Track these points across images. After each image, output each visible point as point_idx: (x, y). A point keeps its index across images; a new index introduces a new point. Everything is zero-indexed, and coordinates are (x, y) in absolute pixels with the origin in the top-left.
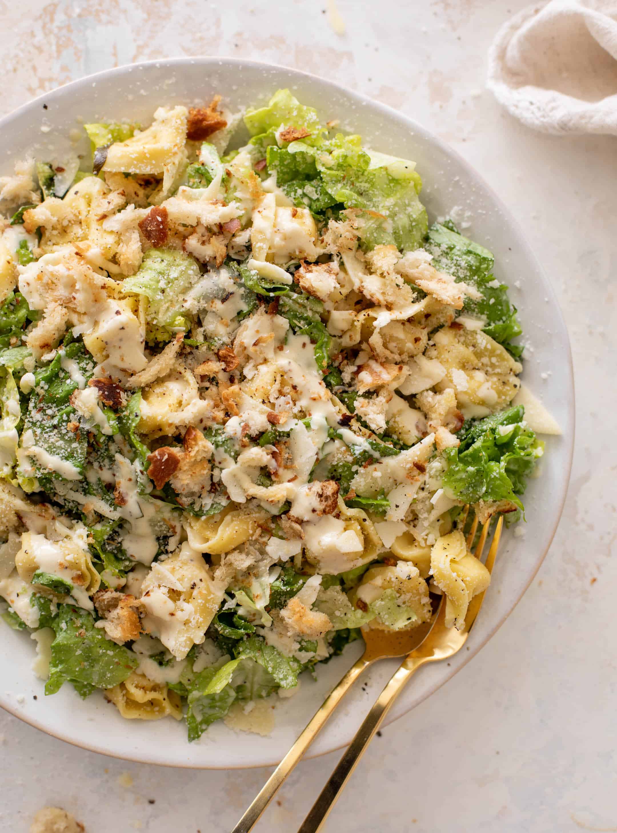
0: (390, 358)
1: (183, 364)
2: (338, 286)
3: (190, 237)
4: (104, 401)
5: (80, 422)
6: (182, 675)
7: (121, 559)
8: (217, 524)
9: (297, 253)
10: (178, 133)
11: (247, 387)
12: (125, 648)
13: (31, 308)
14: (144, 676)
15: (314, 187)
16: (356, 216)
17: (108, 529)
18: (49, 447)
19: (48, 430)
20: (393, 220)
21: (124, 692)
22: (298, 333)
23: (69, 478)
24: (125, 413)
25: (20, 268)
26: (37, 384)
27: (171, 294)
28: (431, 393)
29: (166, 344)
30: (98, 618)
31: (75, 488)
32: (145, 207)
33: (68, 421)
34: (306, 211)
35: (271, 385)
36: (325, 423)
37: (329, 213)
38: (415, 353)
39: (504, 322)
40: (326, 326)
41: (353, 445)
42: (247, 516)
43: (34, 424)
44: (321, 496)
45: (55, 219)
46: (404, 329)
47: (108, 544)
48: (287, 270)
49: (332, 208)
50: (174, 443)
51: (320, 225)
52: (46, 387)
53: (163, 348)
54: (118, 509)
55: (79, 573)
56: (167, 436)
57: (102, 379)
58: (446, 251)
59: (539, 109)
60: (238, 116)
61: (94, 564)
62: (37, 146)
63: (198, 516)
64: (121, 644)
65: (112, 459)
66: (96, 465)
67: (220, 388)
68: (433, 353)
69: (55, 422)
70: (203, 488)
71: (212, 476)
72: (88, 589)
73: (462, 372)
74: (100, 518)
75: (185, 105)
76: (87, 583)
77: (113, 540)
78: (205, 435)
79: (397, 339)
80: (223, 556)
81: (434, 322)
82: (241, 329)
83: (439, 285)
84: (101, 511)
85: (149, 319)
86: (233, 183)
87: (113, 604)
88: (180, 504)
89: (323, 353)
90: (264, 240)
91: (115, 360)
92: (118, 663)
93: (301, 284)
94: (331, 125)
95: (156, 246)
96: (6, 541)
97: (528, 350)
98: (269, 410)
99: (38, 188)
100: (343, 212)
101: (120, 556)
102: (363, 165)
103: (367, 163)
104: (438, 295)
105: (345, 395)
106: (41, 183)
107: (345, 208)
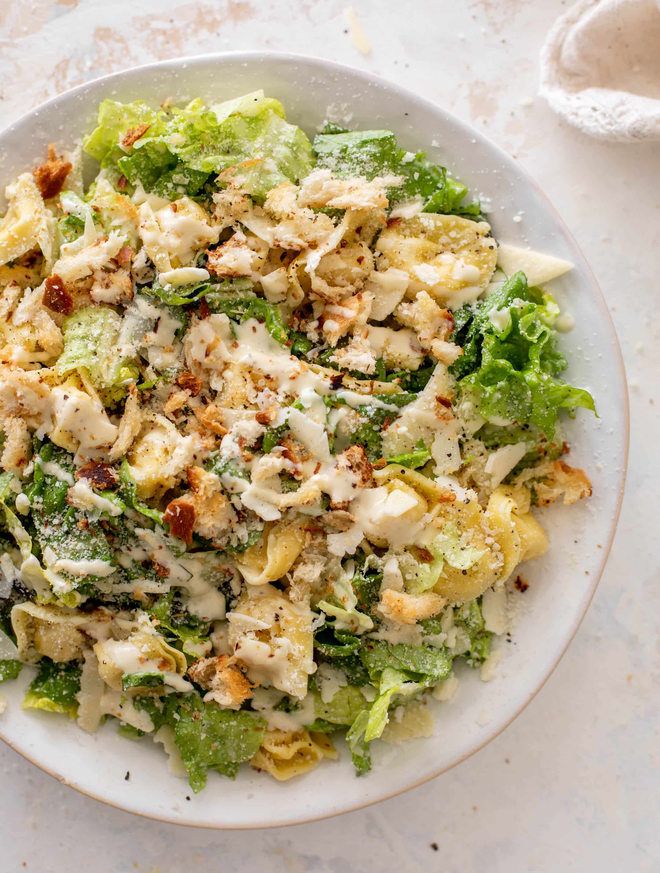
0: (344, 293)
1: (150, 412)
2: (255, 253)
3: (93, 288)
4: (98, 486)
5: (86, 517)
6: (316, 711)
7: (196, 626)
8: (264, 548)
9: (198, 243)
10: (33, 199)
11: (225, 398)
12: (245, 712)
15: (180, 173)
16: (233, 176)
17: (167, 604)
18: (72, 554)
19: (62, 539)
20: (273, 158)
21: (268, 755)
22: (241, 321)
23: (105, 575)
24: (122, 487)
26: (32, 501)
27: (104, 351)
28: (405, 305)
29: (124, 401)
30: (203, 693)
31: (117, 580)
32: (40, 284)
33: (77, 521)
34: (186, 200)
35: (244, 387)
36: (315, 395)
37: (208, 188)
38: (367, 274)
39: (440, 189)
40: (265, 298)
42: (289, 526)
43: (48, 540)
44: (351, 467)
46: (342, 258)
47: (176, 618)
48: (199, 266)
49: (207, 182)
50: (182, 491)
51: (206, 204)
52: (41, 500)
53: (124, 407)
54: (165, 580)
55: (161, 659)
56: (171, 489)
57: (87, 467)
58: (340, 155)
60: (77, 151)
61: (172, 644)
63: (240, 552)
64: (238, 708)
65: (134, 536)
66: (123, 548)
67: (198, 416)
68: (384, 263)
69: (65, 528)
70: (231, 521)
71: (233, 505)
72: (178, 671)
73: (424, 265)
74: (155, 597)
75: (27, 170)
76: (174, 666)
77: (178, 612)
78: (206, 469)
79: (341, 271)
80: (289, 576)
81: (368, 232)
82: (186, 347)
83: (353, 195)
84: (151, 591)
85: (97, 386)
86: (105, 216)
87: (211, 672)
88: (218, 548)
89: (277, 326)
90: (161, 249)
91: (87, 442)
92: (246, 730)
93: (218, 273)
94: (166, 105)
95: (67, 314)
96: (84, 662)
97: (485, 203)
98: (255, 412)
100: (218, 179)
101: (192, 624)
102: (212, 124)
103: (214, 119)
104: (355, 205)
105: (323, 356)
107: (217, 175)
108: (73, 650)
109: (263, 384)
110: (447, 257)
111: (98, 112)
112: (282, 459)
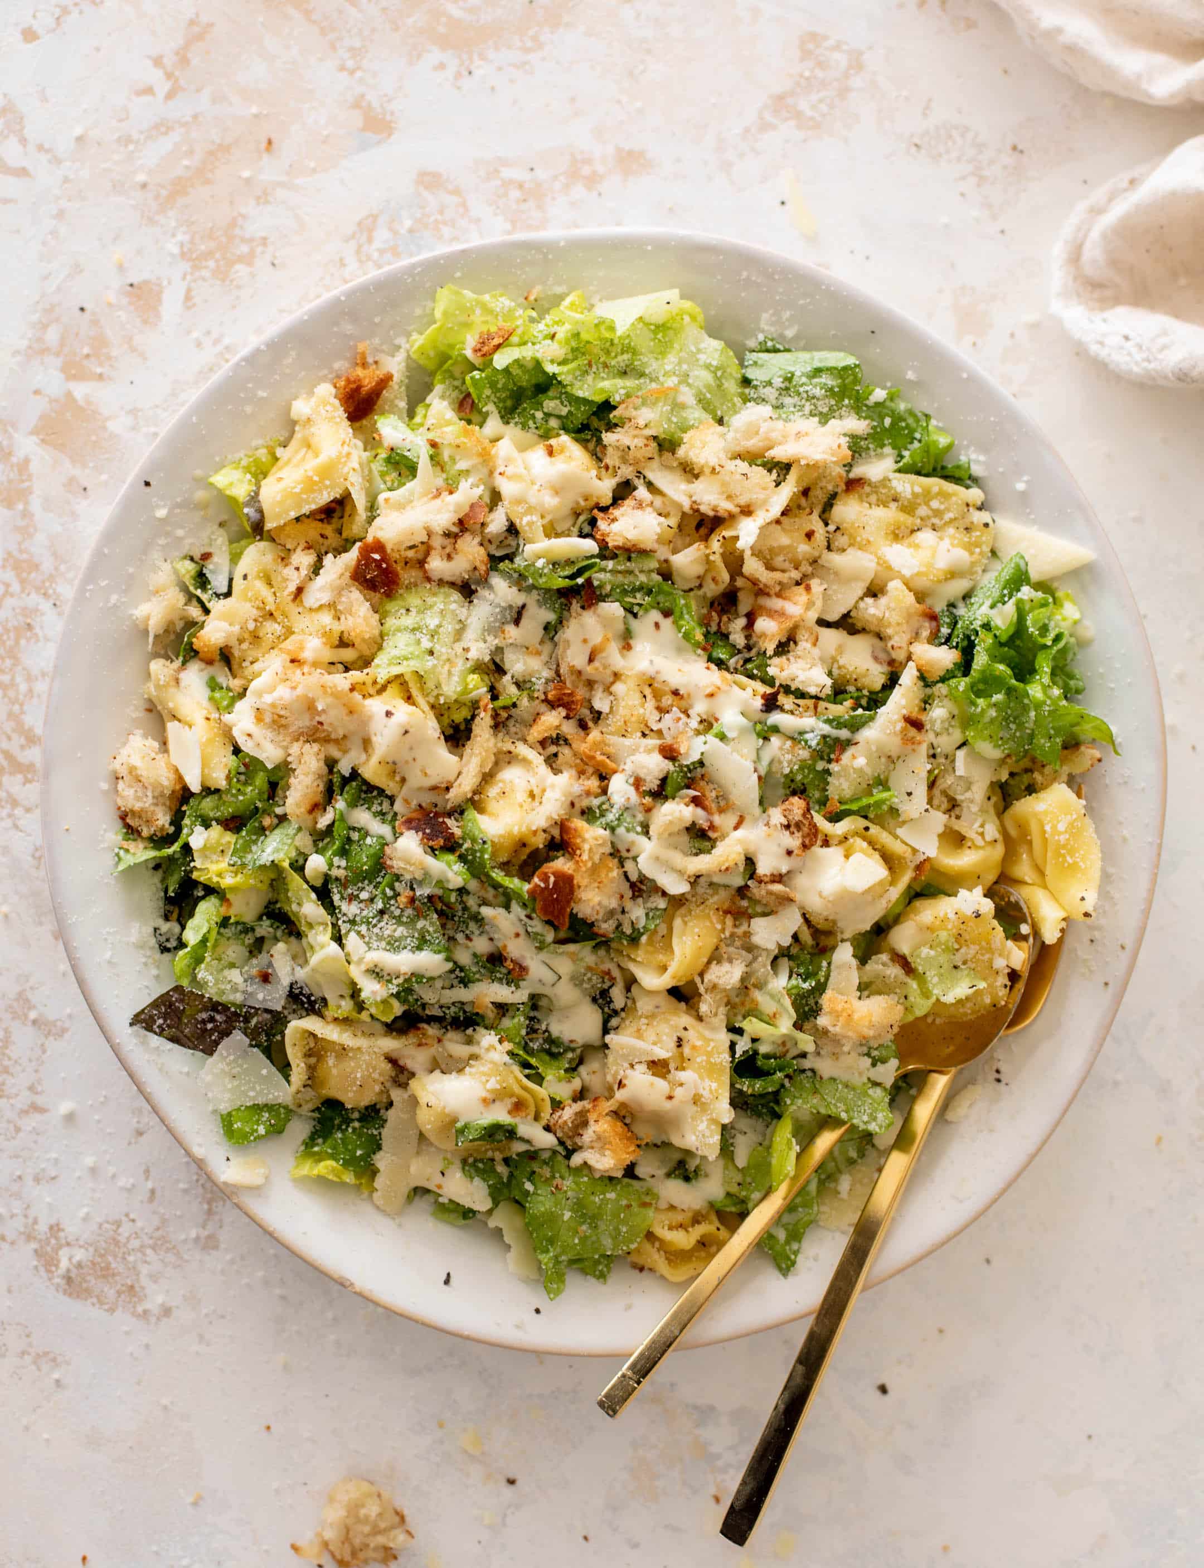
0: (785, 581)
1: (507, 738)
2: (662, 519)
3: (429, 559)
4: (431, 843)
5: (412, 889)
6: (725, 1182)
7: (560, 1053)
8: (668, 938)
9: (582, 503)
10: (337, 423)
11: (614, 722)
12: (628, 1181)
13: (270, 766)
14: (672, 1207)
15: (556, 398)
16: (636, 409)
17: (522, 1019)
18: (389, 943)
19: (374, 921)
20: (689, 385)
21: (657, 1244)
22: (641, 613)
23: (435, 974)
24: (465, 846)
25: (227, 718)
26: (331, 865)
27: (444, 650)
28: (869, 601)
29: (469, 722)
30: (569, 1154)
31: (447, 984)
32: (346, 550)
33: (397, 895)
34: (564, 438)
35: (643, 706)
36: (743, 721)
37: (595, 423)
38: (817, 554)
39: (920, 441)
40: (673, 583)
41: (801, 733)
42: (702, 907)
43: (353, 922)
44: (787, 827)
45: (236, 629)
46: (784, 530)
47: (531, 1040)
48: (582, 535)
49: (594, 414)
50: (552, 854)
51: (593, 447)
52: (343, 863)
53: (469, 730)
54: (522, 983)
55: (515, 1100)
56: (537, 849)
57: (414, 815)
58: (783, 386)
60: (401, 356)
61: (527, 1077)
62: (162, 541)
63: (634, 940)
64: (619, 1174)
65: (478, 919)
66: (460, 937)
67: (574, 746)
68: (841, 541)
69: (379, 905)
70: (622, 897)
71: (626, 875)
72: (537, 1118)
73: (897, 547)
74: (502, 1009)
75: (324, 379)
76: (532, 1109)
77: (535, 1031)
78: (588, 821)
79: (782, 549)
80: (698, 980)
81: (819, 496)
82: (561, 648)
83: (802, 443)
84: (499, 999)
85: (432, 700)
86: (446, 454)
87: (582, 1122)
88: (602, 936)
89: (689, 623)
90: (530, 510)
91: (416, 780)
92: (629, 1206)
93: (610, 545)
94: (532, 298)
95: (389, 595)
96: (390, 1104)
97: (977, 462)
98: (658, 742)
99: (191, 597)
100: (615, 413)
101: (555, 1050)
102: (607, 335)
103: (612, 328)
104: (806, 458)
105: (749, 666)
106: (192, 589)
107: (615, 408)
108: (377, 1088)
109: (669, 702)
110: (926, 537)
111: (434, 300)
112: (692, 807)
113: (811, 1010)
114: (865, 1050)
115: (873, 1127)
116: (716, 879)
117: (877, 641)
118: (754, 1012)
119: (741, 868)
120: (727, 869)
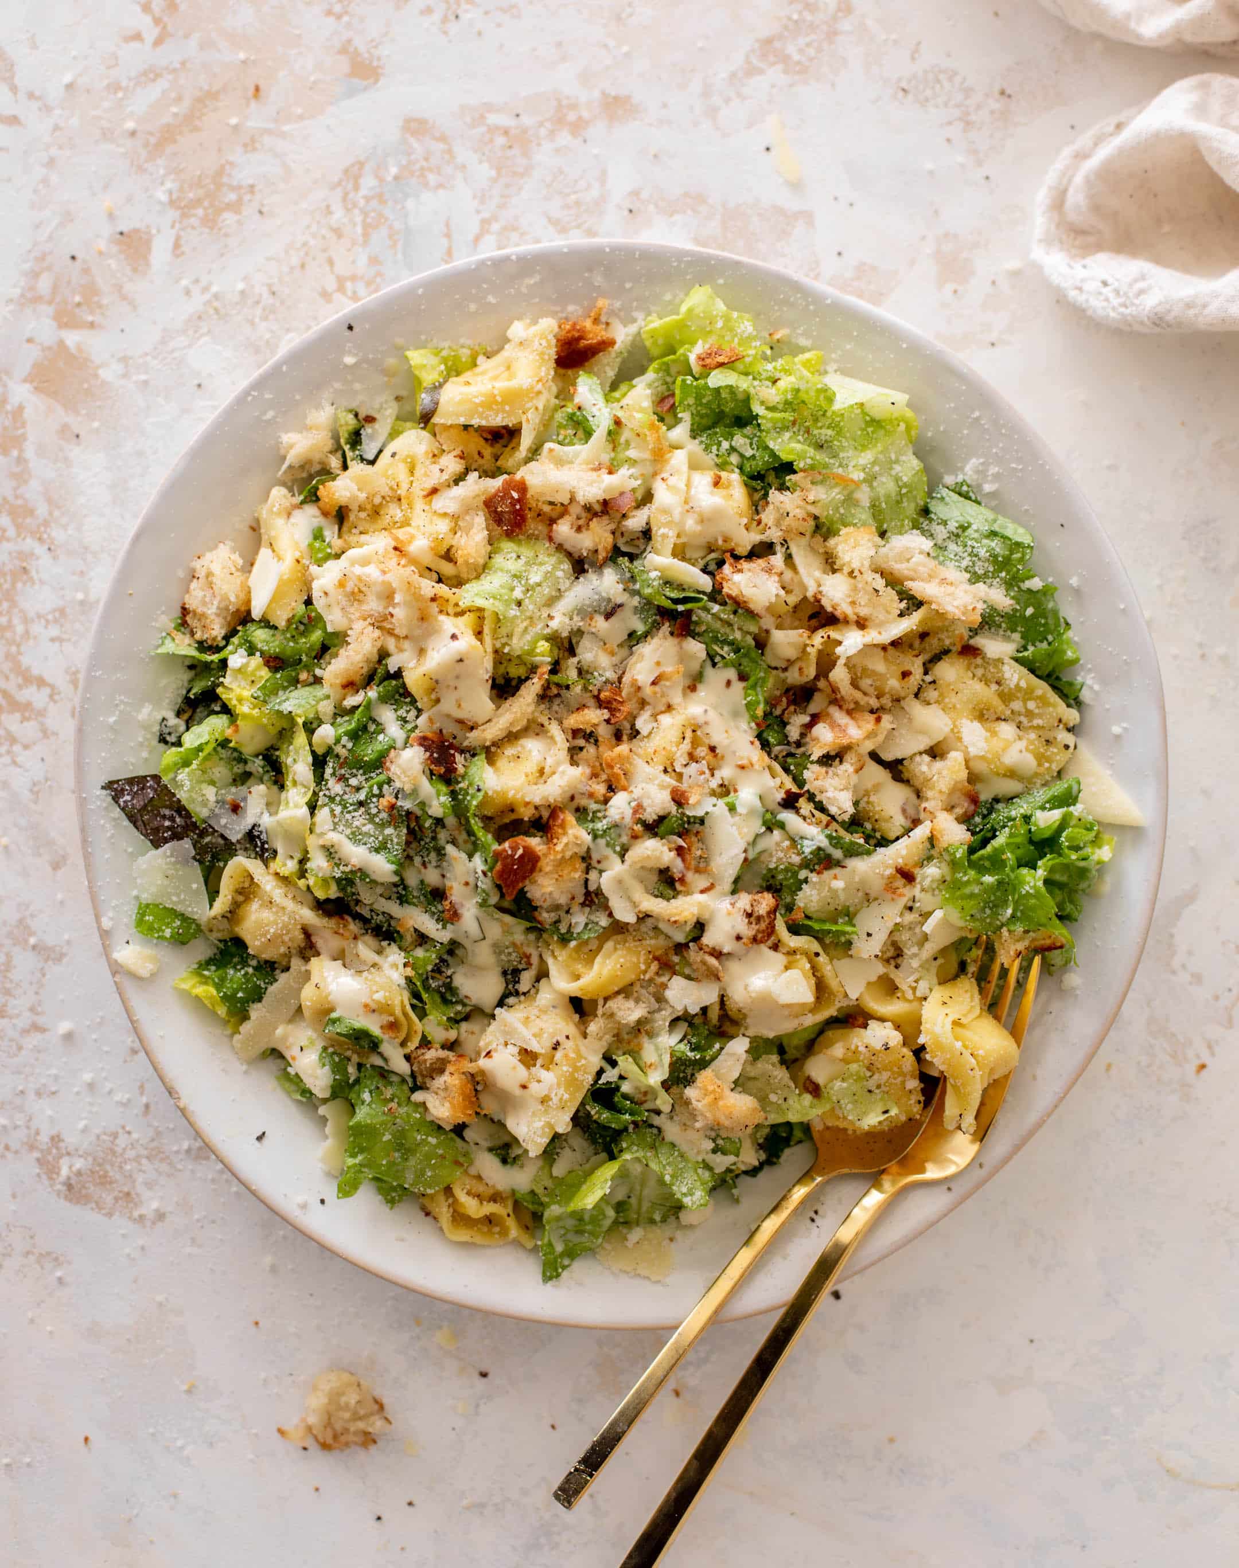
0: (862, 703)
1: (546, 712)
2: (782, 593)
3: (560, 521)
4: (433, 767)
5: (397, 798)
6: (534, 1180)
7: (451, 1002)
8: (593, 954)
9: (720, 542)
11: (645, 746)
12: (453, 1136)
13: (330, 629)
14: (479, 1178)
15: (749, 438)
16: (813, 483)
17: (434, 956)
18: (353, 833)
19: (351, 808)
20: (871, 486)
21: (450, 1200)
22: (720, 665)
23: (380, 880)
24: (461, 785)
25: (314, 569)
26: (338, 741)
27: (531, 607)
28: (926, 758)
29: (522, 681)
30: (414, 1089)
31: (387, 895)
32: (493, 476)
33: (381, 795)
34: (735, 477)
35: (678, 745)
36: (758, 803)
37: (771, 478)
38: (903, 694)
39: (1050, 644)
40: (762, 654)
41: (802, 838)
43: (332, 799)
44: (749, 915)
45: (362, 496)
46: (886, 659)
47: (433, 978)
48: (705, 570)
50: (532, 830)
51: (757, 497)
52: (350, 745)
53: (517, 688)
54: (449, 926)
55: (392, 1019)
56: (522, 820)
57: (429, 735)
58: (955, 531)
59: (1117, 292)
61: (413, 1006)
62: (337, 385)
63: (564, 940)
64: (448, 1128)
65: (440, 853)
66: (417, 860)
67: (601, 749)
68: (932, 694)
69: (362, 796)
70: (573, 898)
71: (587, 880)
72: (403, 1044)
73: (977, 725)
74: (422, 939)
75: (554, 315)
76: (403, 1035)
77: (440, 972)
78: (578, 820)
79: (874, 673)
80: (601, 1002)
81: (934, 644)
82: (634, 658)
83: (942, 589)
84: (423, 929)
85: (498, 645)
86: (624, 437)
87: (439, 1068)
88: (539, 922)
89: (760, 696)
90: (669, 524)
91: (447, 706)
92: (443, 1157)
93: (725, 590)
94: (775, 337)
95: (509, 535)
96: (287, 969)
97: (1091, 688)
98: (674, 783)
99: (338, 448)
100: (792, 477)
101: (449, 997)
102: (824, 404)
103: (830, 400)
104: (939, 604)
105: (789, 760)
106: (342, 441)
107: (795, 472)
108: (283, 950)
109: (703, 754)
110: (1007, 729)
112: (673, 854)
113: (685, 1078)
114: (713, 1134)
115: (687, 1201)
116: (661, 926)
117: (914, 797)
118: (635, 1054)
119: (688, 928)
120: (675, 922)
